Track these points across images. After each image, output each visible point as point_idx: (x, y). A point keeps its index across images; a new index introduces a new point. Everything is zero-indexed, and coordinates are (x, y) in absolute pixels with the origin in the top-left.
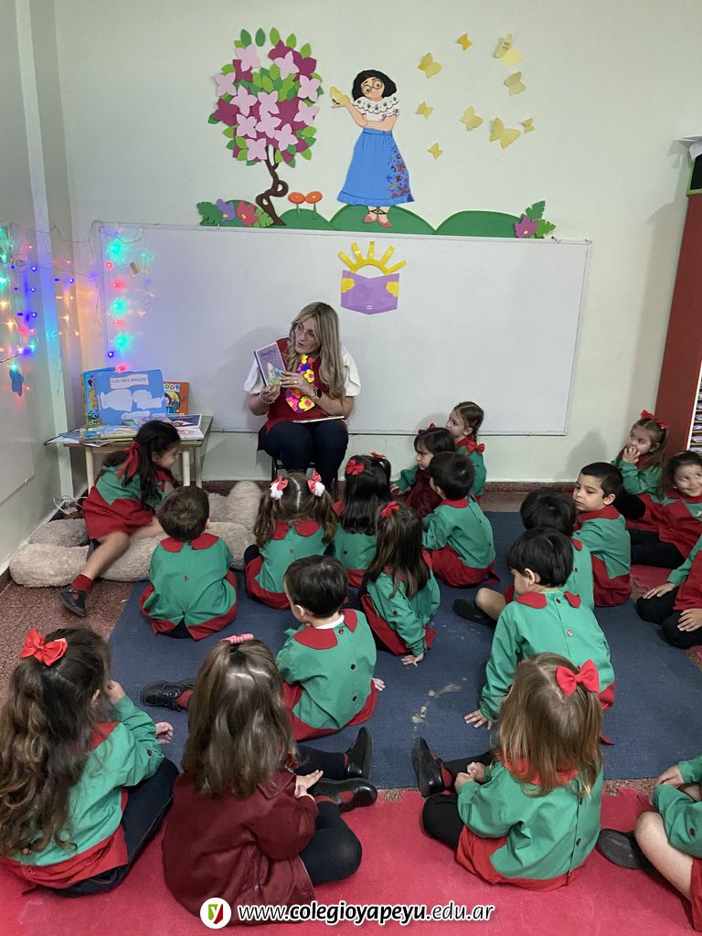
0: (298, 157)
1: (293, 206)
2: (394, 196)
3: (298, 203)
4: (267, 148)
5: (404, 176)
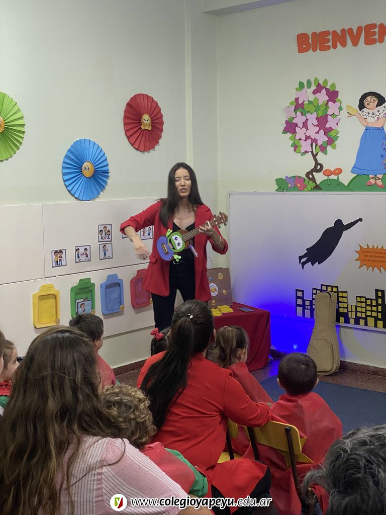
0: (329, 148)
1: (326, 178)
3: (329, 176)
4: (312, 144)
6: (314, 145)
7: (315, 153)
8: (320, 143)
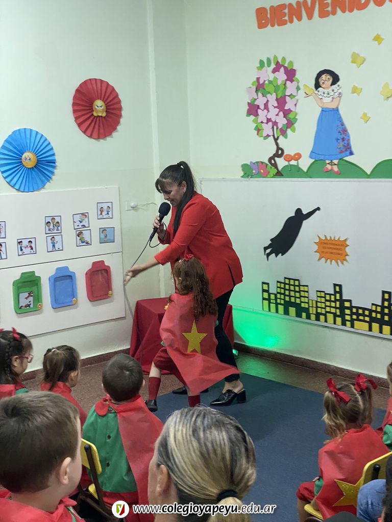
0: (289, 131)
1: (286, 163)
2: (342, 152)
3: (289, 161)
4: (273, 128)
5: (346, 137)
7: (276, 137)
8: (280, 126)
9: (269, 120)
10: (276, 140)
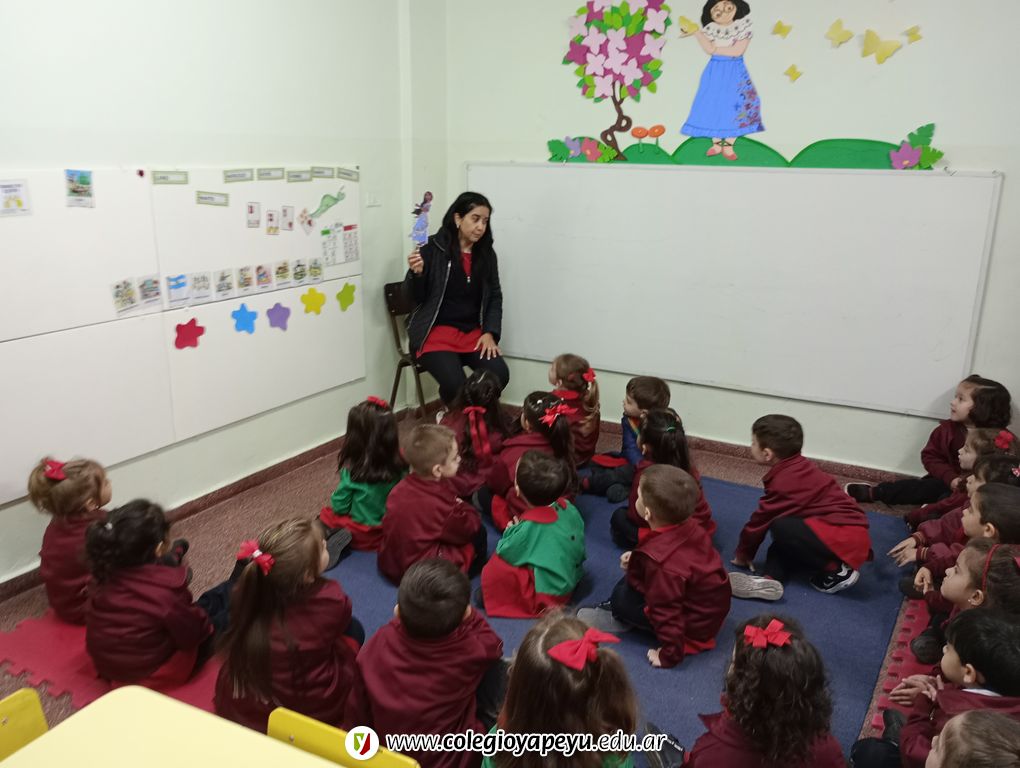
0: (644, 91)
1: (635, 141)
2: (743, 126)
3: (641, 138)
4: (614, 84)
5: (754, 104)
6: (618, 84)
7: (618, 99)
8: (628, 82)
9: (607, 72)
10: (618, 104)
